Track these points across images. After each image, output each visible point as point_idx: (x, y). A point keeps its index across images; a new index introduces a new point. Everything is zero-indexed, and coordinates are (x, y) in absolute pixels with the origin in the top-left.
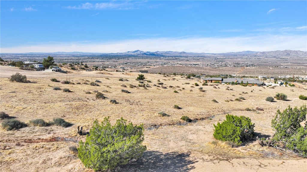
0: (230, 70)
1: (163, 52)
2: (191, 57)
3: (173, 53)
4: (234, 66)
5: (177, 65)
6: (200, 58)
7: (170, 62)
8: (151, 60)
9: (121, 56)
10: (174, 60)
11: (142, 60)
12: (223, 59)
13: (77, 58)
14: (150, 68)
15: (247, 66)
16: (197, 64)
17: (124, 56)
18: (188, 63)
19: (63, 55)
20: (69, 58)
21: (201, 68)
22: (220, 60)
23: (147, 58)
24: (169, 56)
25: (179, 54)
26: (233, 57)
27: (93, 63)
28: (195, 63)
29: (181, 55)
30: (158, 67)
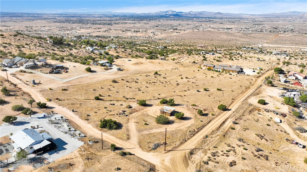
0: (261, 38)
1: (197, 12)
2: (226, 18)
3: (207, 13)
4: (270, 32)
5: (209, 29)
6: (236, 19)
7: (202, 25)
8: (183, 22)
10: (206, 23)
11: (174, 22)
12: (261, 21)
13: (109, 19)
14: (179, 33)
16: (230, 29)
17: (155, 16)
18: (221, 26)
19: (96, 14)
20: (102, 19)
21: (231, 34)
22: (258, 23)
23: (179, 20)
24: (202, 18)
25: (213, 15)
26: (273, 19)
27: (124, 25)
28: (228, 27)
29: (215, 16)
30: (188, 32)
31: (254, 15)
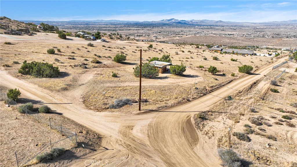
0: (265, 42)
1: (199, 20)
2: (227, 26)
3: (209, 21)
4: (273, 37)
5: (211, 35)
6: (237, 27)
7: (204, 32)
8: (185, 29)
9: (155, 25)
10: (208, 30)
11: (176, 29)
12: (262, 29)
13: (114, 26)
14: (182, 38)
15: (287, 37)
16: (232, 35)
17: (159, 24)
18: (223, 32)
19: (102, 22)
20: (107, 26)
21: (234, 39)
22: (259, 30)
23: (181, 27)
24: (204, 25)
25: (214, 23)
26: (274, 27)
27: (128, 31)
28: (230, 33)
29: (217, 24)
30: (190, 37)
31: (255, 23)
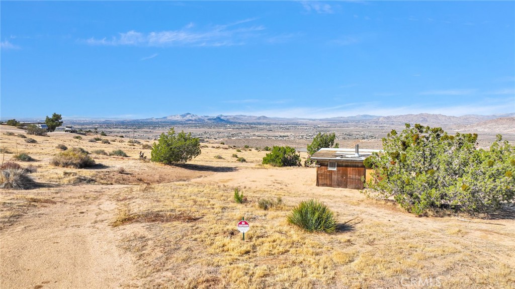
2: (275, 124)
3: (246, 118)
4: (344, 138)
5: (253, 138)
6: (290, 126)
7: (241, 133)
8: (210, 130)
9: (157, 123)
10: (247, 130)
12: (326, 127)
15: (364, 138)
16: (285, 136)
17: (164, 122)
18: (271, 134)
21: (292, 142)
22: (322, 129)
23: (203, 126)
24: (240, 123)
25: (256, 120)
26: (341, 124)
28: (282, 134)
29: (259, 121)
31: (314, 120)
